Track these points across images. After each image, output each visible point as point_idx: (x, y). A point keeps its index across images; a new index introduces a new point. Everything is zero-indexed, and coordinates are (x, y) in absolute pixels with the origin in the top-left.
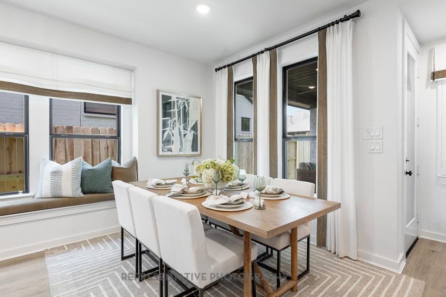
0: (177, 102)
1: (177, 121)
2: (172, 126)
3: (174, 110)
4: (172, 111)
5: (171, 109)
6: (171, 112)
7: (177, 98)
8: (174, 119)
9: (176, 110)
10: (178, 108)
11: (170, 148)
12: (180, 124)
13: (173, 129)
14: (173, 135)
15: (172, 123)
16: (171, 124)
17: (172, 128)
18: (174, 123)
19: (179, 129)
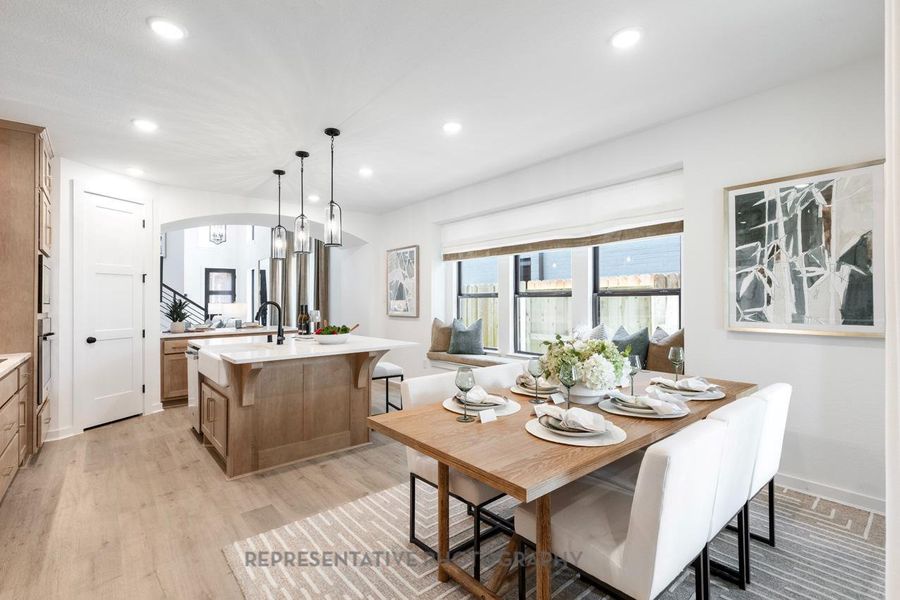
0: (784, 199)
1: (782, 245)
2: (766, 260)
3: (773, 222)
4: (766, 224)
5: (764, 222)
6: (764, 228)
7: (782, 190)
8: (774, 243)
9: (780, 219)
10: (785, 212)
11: (761, 313)
12: (795, 253)
13: (771, 266)
14: (770, 282)
15: (767, 254)
16: (762, 256)
17: (765, 267)
18: (772, 253)
19: (792, 265)
